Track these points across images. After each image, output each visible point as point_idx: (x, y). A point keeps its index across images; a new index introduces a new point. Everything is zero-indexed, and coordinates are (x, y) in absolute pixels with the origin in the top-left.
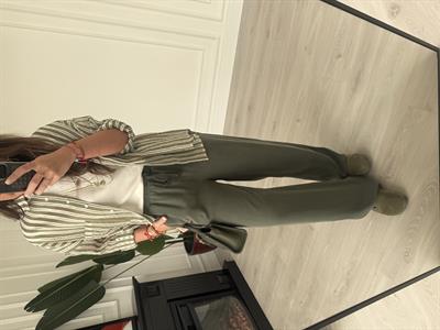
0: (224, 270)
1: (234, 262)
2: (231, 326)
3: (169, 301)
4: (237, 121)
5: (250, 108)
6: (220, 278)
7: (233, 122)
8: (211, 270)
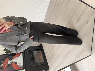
0: (40, 46)
1: (42, 45)
2: (39, 56)
3: (29, 50)
4: (47, 20)
5: (49, 19)
6: (39, 47)
7: (46, 20)
8: (38, 45)
